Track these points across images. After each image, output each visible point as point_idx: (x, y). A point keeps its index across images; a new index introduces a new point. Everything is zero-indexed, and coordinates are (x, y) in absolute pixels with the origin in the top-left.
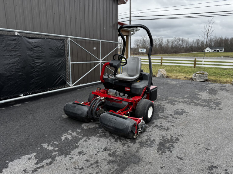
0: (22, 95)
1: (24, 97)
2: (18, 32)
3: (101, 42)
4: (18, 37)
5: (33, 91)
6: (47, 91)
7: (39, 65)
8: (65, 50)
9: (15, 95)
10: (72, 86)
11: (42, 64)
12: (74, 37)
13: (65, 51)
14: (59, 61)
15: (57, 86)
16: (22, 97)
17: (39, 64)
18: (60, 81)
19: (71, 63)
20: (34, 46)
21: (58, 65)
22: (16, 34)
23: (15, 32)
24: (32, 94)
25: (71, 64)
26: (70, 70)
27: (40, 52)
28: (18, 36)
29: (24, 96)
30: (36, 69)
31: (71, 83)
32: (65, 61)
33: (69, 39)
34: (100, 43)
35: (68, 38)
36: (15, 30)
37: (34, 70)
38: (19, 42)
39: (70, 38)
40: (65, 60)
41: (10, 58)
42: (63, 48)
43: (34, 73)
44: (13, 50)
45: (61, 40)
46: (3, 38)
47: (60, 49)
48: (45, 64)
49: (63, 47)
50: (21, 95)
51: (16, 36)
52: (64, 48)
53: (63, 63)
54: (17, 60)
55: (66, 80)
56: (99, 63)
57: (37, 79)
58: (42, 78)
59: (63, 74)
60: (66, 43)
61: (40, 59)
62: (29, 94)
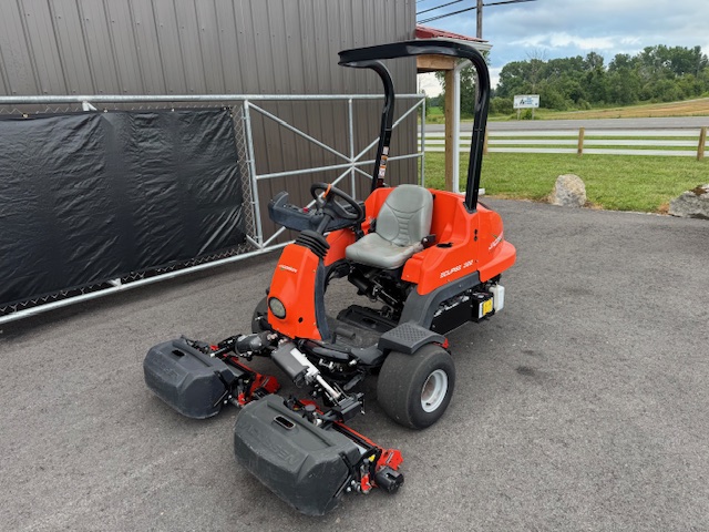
0: (117, 282)
1: (125, 286)
2: (91, 102)
3: (350, 101)
4: (92, 116)
5: (147, 269)
6: (190, 266)
7: (156, 193)
8: (234, 140)
9: (99, 282)
10: (263, 248)
11: (167, 188)
12: (260, 97)
13: (235, 144)
14: (218, 174)
15: (218, 248)
16: (118, 285)
17: (156, 190)
18: (225, 235)
19: (258, 177)
20: (140, 136)
21: (215, 189)
22: (86, 107)
23: (81, 103)
24: (145, 278)
25: (258, 181)
26: (257, 201)
27: (159, 154)
28: (91, 111)
29: (123, 282)
30: (151, 205)
31: (260, 237)
32: (238, 175)
33: (247, 104)
34: (350, 106)
35: (243, 101)
36: (80, 98)
37: (143, 207)
39: (250, 101)
40: (238, 170)
41: (75, 178)
43: (145, 215)
44: (81, 156)
45: (221, 110)
46: (51, 123)
48: (173, 187)
49: (230, 132)
50: (114, 282)
51: (86, 112)
52: (233, 135)
53: (232, 179)
54: (94, 183)
55: (244, 228)
56: (348, 168)
57: (155, 234)
58: (170, 229)
59: (233, 216)
60: (237, 119)
61: (157, 174)
62: (138, 279)
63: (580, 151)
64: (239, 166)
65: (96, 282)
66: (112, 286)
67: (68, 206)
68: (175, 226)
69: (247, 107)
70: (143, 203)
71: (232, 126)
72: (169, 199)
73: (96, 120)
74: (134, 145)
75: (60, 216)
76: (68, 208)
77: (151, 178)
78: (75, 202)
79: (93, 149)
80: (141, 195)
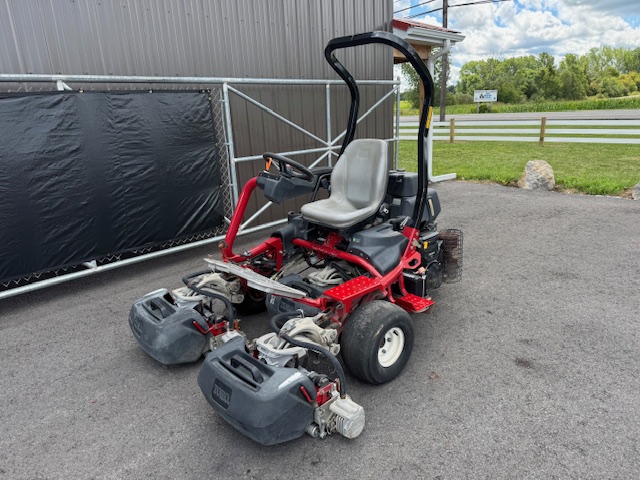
0: (92, 264)
1: (100, 268)
2: (66, 82)
3: (328, 86)
4: (67, 96)
5: (124, 251)
6: (166, 248)
7: (134, 175)
8: (213, 122)
9: (74, 265)
10: (242, 229)
11: (145, 169)
12: (239, 80)
13: (213, 127)
14: (197, 157)
15: (196, 230)
16: (93, 267)
17: (134, 171)
18: (203, 216)
19: (236, 160)
20: (116, 117)
21: (193, 171)
22: (61, 87)
23: (56, 82)
24: (122, 259)
25: (237, 163)
26: (235, 183)
27: (137, 135)
28: (65, 91)
29: (99, 264)
30: (128, 186)
32: (217, 157)
33: (226, 87)
34: (328, 91)
35: (222, 83)
36: (54, 77)
37: (120, 188)
38: (72, 111)
39: (229, 83)
40: (217, 152)
41: (48, 159)
42: (207, 118)
43: (122, 197)
44: (55, 137)
45: (200, 92)
46: (23, 102)
47: (197, 122)
48: (151, 169)
49: (209, 115)
50: (89, 264)
51: (61, 92)
52: (213, 115)
53: (211, 162)
54: (68, 165)
55: (222, 210)
56: (324, 152)
57: (132, 216)
58: (146, 212)
59: (210, 197)
60: (216, 101)
61: (136, 156)
62: (114, 260)
63: (542, 139)
64: (218, 149)
65: (71, 264)
66: (88, 268)
67: (43, 186)
68: (151, 209)
69: (225, 90)
70: (119, 185)
71: (211, 108)
72: (147, 181)
73: (71, 100)
74: (111, 126)
75: (33, 198)
76: (41, 189)
77: (128, 160)
78: (48, 183)
79: (68, 129)
80: (118, 177)
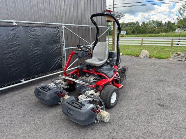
0: (23, 80)
2: (16, 23)
3: (91, 27)
5: (33, 76)
6: (45, 75)
8: (59, 37)
11: (39, 51)
12: (67, 24)
14: (55, 47)
15: (54, 70)
17: (36, 51)
18: (56, 65)
19: (66, 48)
20: (32, 34)
21: (54, 51)
23: (13, 23)
24: (32, 79)
25: (66, 50)
26: (65, 55)
27: (37, 40)
28: (16, 26)
29: (25, 81)
30: (34, 56)
32: (60, 47)
33: (63, 26)
34: (91, 29)
35: (62, 25)
36: (12, 21)
38: (18, 32)
39: (64, 25)
41: (10, 47)
42: (58, 36)
43: (33, 59)
44: (13, 40)
45: (56, 28)
46: (3, 28)
47: (55, 37)
48: (41, 51)
49: (58, 34)
50: (22, 81)
52: (59, 35)
53: (59, 49)
54: (17, 49)
55: (62, 64)
56: (90, 47)
57: (35, 65)
58: (40, 64)
59: (58, 59)
60: (60, 31)
61: (37, 46)
63: (142, 44)
64: (60, 45)
65: (16, 81)
66: (22, 82)
67: (8, 56)
68: (41, 63)
69: (63, 27)
70: (32, 55)
71: (59, 33)
72: (40, 54)
73: (18, 28)
74: (30, 37)
75: (5, 59)
76: (8, 57)
77: (35, 48)
78: (10, 55)
79: (17, 38)
80: (32, 53)
